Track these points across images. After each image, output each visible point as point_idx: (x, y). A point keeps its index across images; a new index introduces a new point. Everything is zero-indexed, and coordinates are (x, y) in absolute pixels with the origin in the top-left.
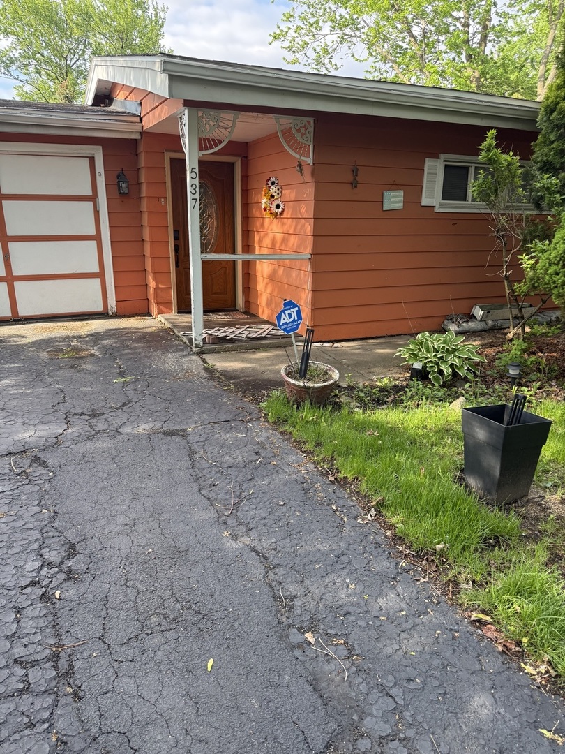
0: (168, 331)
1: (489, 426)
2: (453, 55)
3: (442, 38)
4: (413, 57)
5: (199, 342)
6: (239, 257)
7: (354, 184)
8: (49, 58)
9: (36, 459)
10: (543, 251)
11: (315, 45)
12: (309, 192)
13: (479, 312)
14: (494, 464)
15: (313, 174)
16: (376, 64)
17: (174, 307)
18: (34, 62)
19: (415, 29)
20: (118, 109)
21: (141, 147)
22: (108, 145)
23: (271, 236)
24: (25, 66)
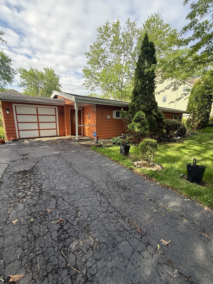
0: (70, 138)
1: (123, 146)
2: (116, 90)
3: (115, 87)
4: (109, 90)
5: (77, 140)
6: (82, 125)
7: (102, 114)
8: (34, 84)
9: (59, 155)
10: (130, 125)
11: (91, 86)
12: (95, 115)
13: (122, 135)
15: (96, 113)
16: (103, 91)
17: (70, 135)
18: (30, 85)
19: (109, 85)
20: (59, 100)
21: (65, 107)
22: (59, 106)
23: (88, 122)
24: (28, 85)
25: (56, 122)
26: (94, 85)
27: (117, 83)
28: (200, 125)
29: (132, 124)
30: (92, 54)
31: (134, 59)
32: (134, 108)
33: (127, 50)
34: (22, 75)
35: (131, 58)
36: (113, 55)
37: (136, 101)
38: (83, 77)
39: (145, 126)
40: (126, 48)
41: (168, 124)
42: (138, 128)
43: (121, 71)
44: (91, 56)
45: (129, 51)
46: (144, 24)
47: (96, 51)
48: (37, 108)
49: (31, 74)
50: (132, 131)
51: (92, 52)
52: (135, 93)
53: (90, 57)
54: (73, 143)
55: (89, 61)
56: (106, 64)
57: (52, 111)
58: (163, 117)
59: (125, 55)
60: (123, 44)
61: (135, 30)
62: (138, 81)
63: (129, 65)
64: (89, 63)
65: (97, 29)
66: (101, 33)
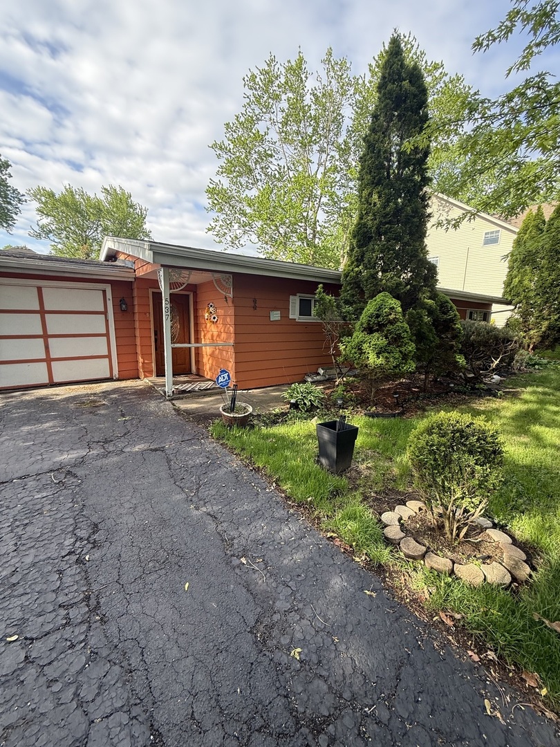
0: (151, 388)
1: (329, 432)
2: (300, 243)
3: (294, 235)
4: (281, 243)
5: (171, 393)
6: (193, 345)
7: (255, 308)
8: (74, 231)
9: (69, 473)
10: (349, 342)
11: (231, 234)
12: (231, 311)
13: (321, 371)
14: (333, 451)
15: (233, 303)
17: (154, 374)
18: (65, 232)
19: (281, 230)
20: (120, 264)
21: (135, 286)
22: (115, 284)
23: (211, 333)
24: (59, 234)
25: (107, 335)
26: (238, 232)
27: (300, 224)
28: (548, 336)
29: (356, 341)
30: (232, 146)
31: (345, 161)
32: (359, 287)
33: (326, 138)
34: (42, 205)
35: (337, 157)
36: (289, 150)
37: (366, 261)
38: (207, 210)
39: (401, 346)
40: (323, 130)
41: (468, 336)
42: (378, 354)
43: (312, 192)
44: (230, 152)
45: (332, 139)
46: (370, 65)
47: (243, 139)
48: (39, 289)
49: (66, 205)
50: (358, 364)
51: (230, 142)
52: (363, 237)
53: (225, 156)
54: (152, 406)
55: (225, 165)
56: (270, 173)
57: (93, 299)
58: (455, 315)
59: (322, 151)
60: (316, 119)
61: (347, 80)
62: (370, 194)
63: (332, 176)
64: (224, 170)
65: (244, 79)
66: (256, 89)
